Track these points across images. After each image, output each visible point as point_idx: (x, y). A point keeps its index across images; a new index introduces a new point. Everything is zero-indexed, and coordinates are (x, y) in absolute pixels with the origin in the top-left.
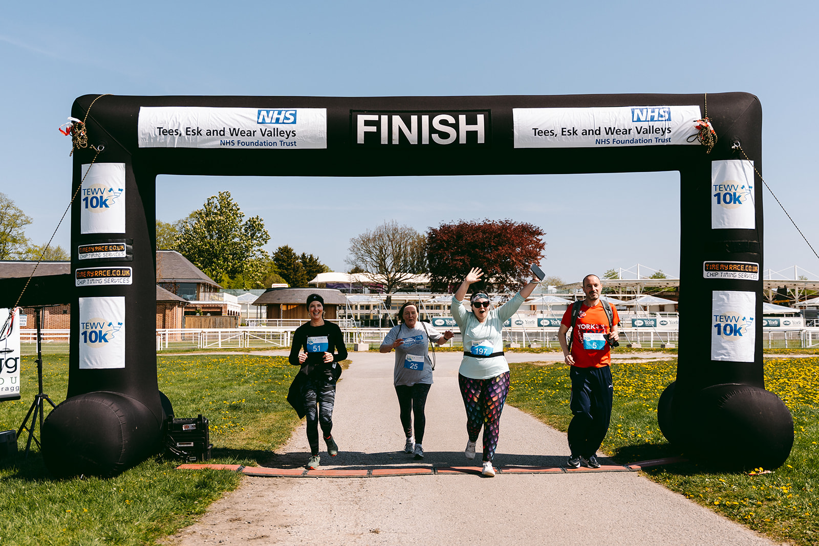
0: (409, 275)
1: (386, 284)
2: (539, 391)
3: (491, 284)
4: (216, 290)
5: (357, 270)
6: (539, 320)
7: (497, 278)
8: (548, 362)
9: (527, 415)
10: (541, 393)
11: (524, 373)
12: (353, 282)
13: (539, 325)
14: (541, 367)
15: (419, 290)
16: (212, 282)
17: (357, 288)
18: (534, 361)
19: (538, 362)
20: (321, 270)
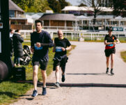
0: (104, 8)
1: (94, 12)
4: (23, 13)
5: (82, 5)
12: (80, 10)
15: (108, 14)
16: (21, 10)
17: (82, 13)
20: (67, 4)
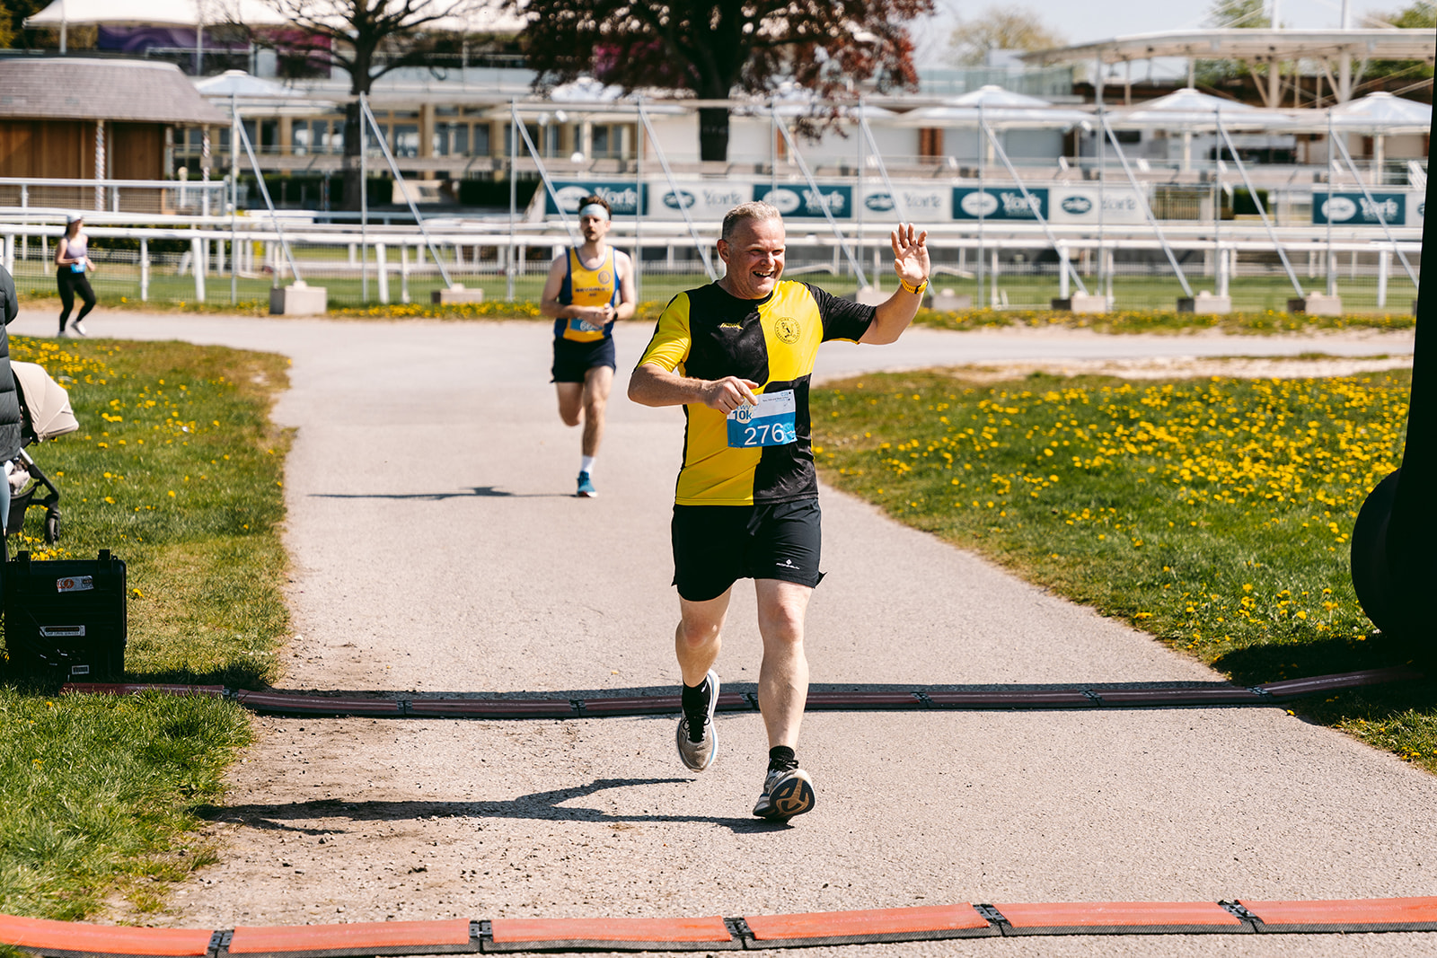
1: (349, 39)
2: (996, 478)
3: (765, 42)
6: (959, 195)
7: (794, 21)
8: (1005, 367)
9: (969, 555)
10: (998, 486)
11: (931, 413)
12: (210, 20)
13: (959, 214)
14: (985, 391)
15: (477, 62)
17: (228, 48)
18: (951, 364)
19: (968, 368)
